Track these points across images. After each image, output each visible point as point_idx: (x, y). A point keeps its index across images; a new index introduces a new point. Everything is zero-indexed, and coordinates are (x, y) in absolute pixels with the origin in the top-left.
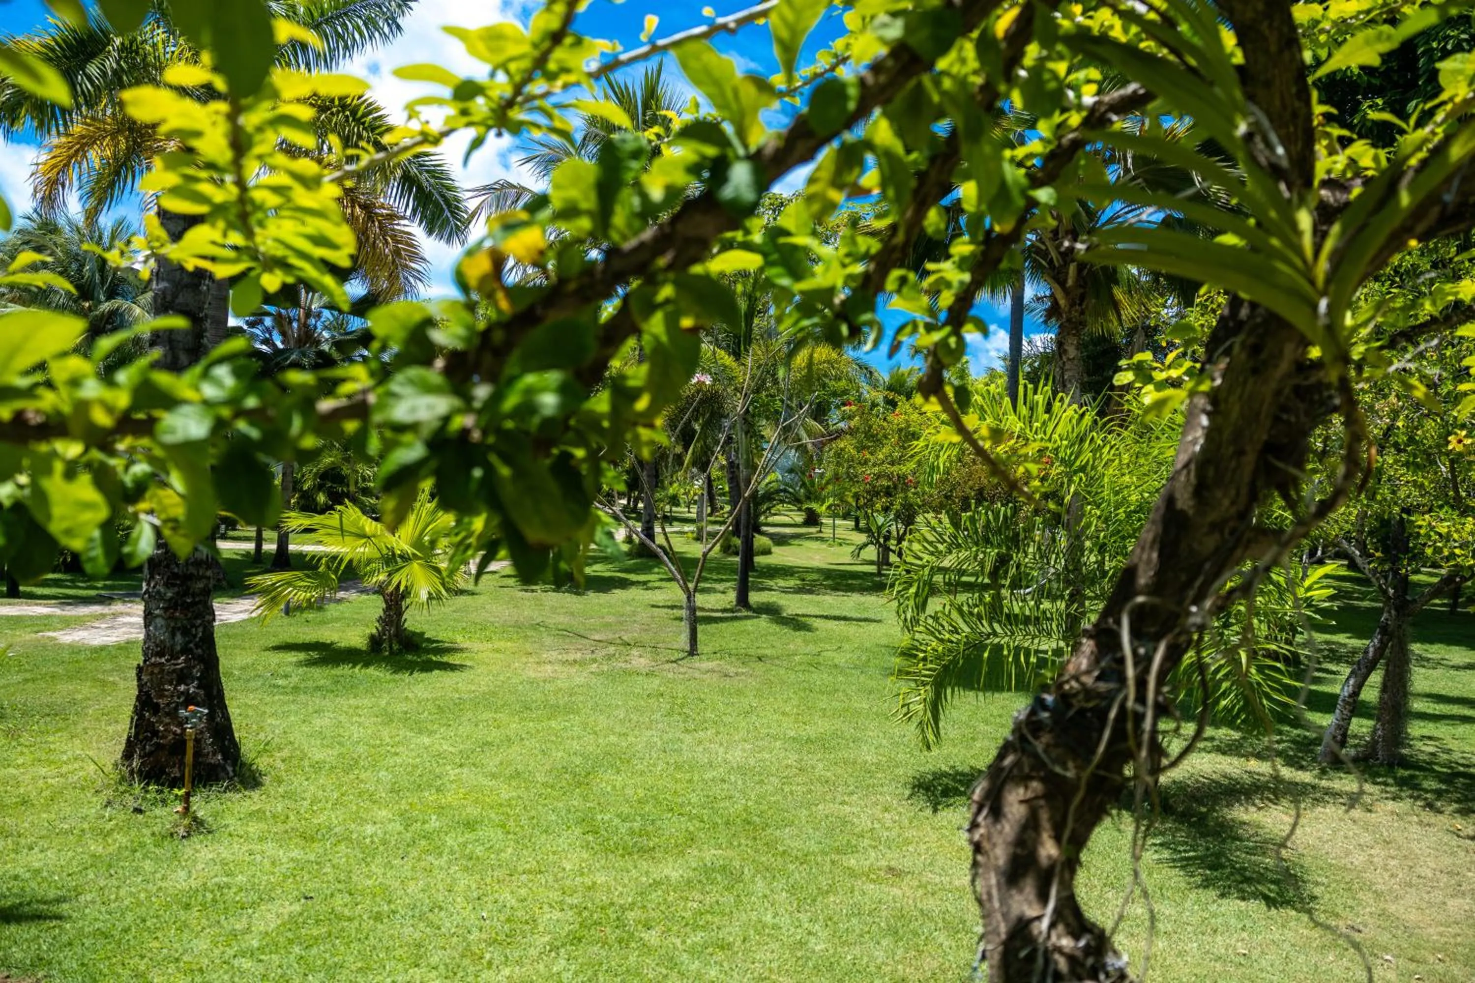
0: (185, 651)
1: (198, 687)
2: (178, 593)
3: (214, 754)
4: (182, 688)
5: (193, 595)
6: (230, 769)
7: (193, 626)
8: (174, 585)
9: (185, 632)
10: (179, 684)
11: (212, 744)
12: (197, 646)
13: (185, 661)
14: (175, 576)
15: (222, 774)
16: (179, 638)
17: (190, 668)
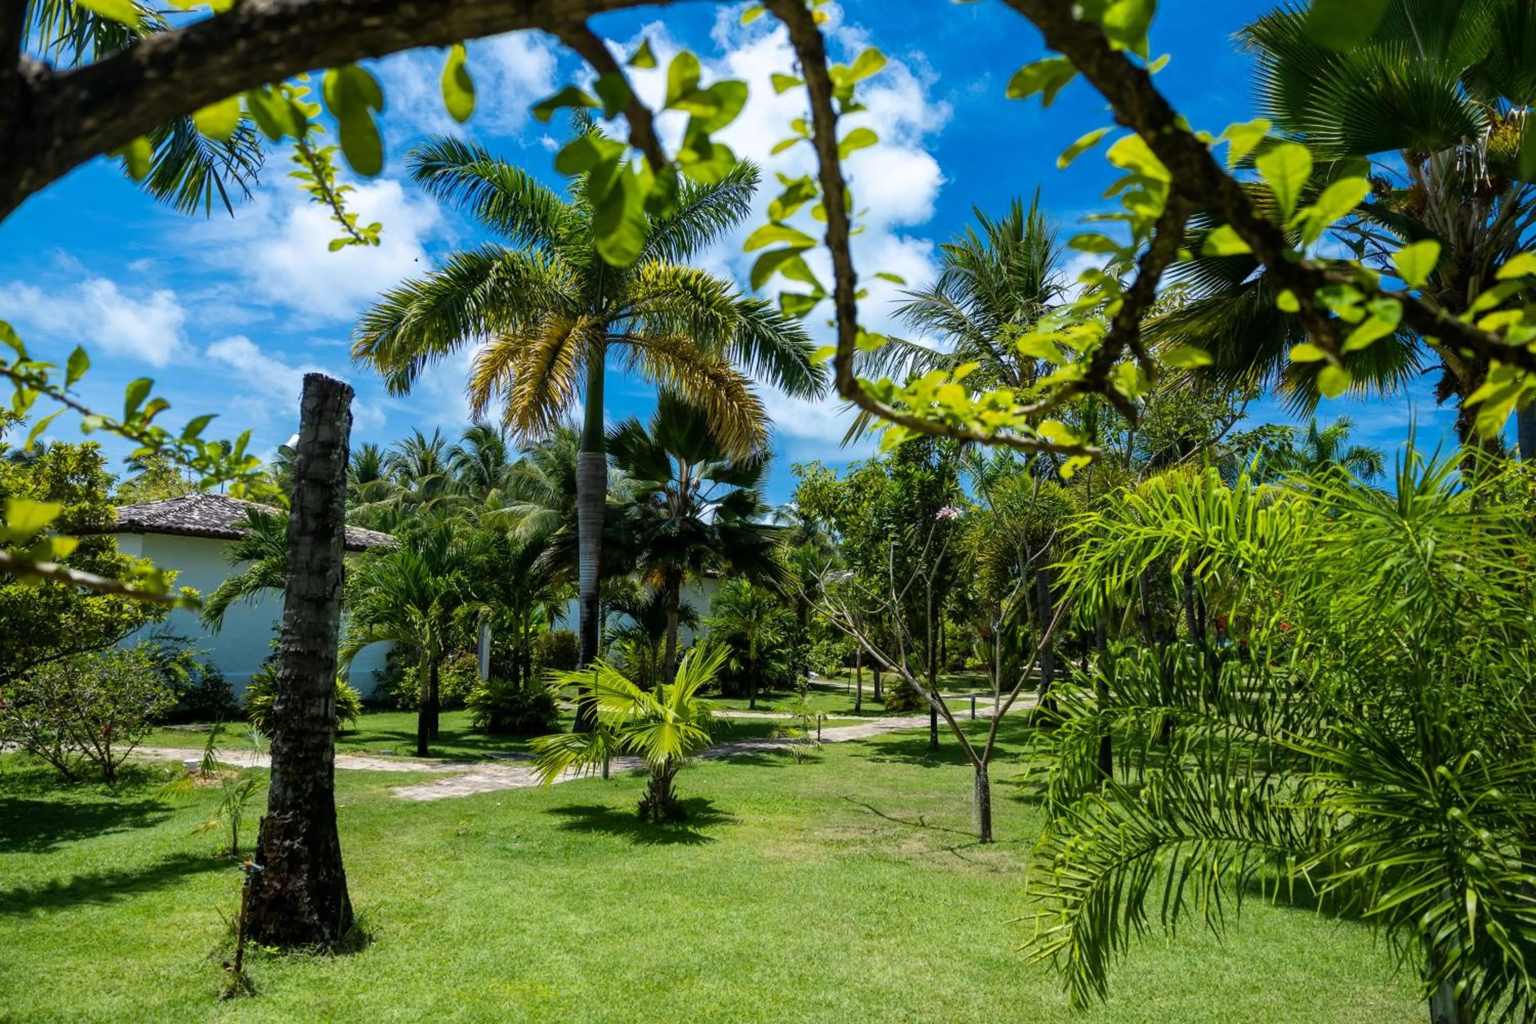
0: (294, 806)
1: (303, 844)
2: (291, 749)
3: (311, 913)
4: (287, 843)
5: (306, 751)
6: (326, 931)
7: (304, 781)
8: (289, 740)
9: (296, 787)
10: (284, 839)
11: (309, 903)
12: (306, 801)
13: (294, 816)
14: (291, 731)
15: (318, 936)
16: (290, 793)
17: (296, 823)
